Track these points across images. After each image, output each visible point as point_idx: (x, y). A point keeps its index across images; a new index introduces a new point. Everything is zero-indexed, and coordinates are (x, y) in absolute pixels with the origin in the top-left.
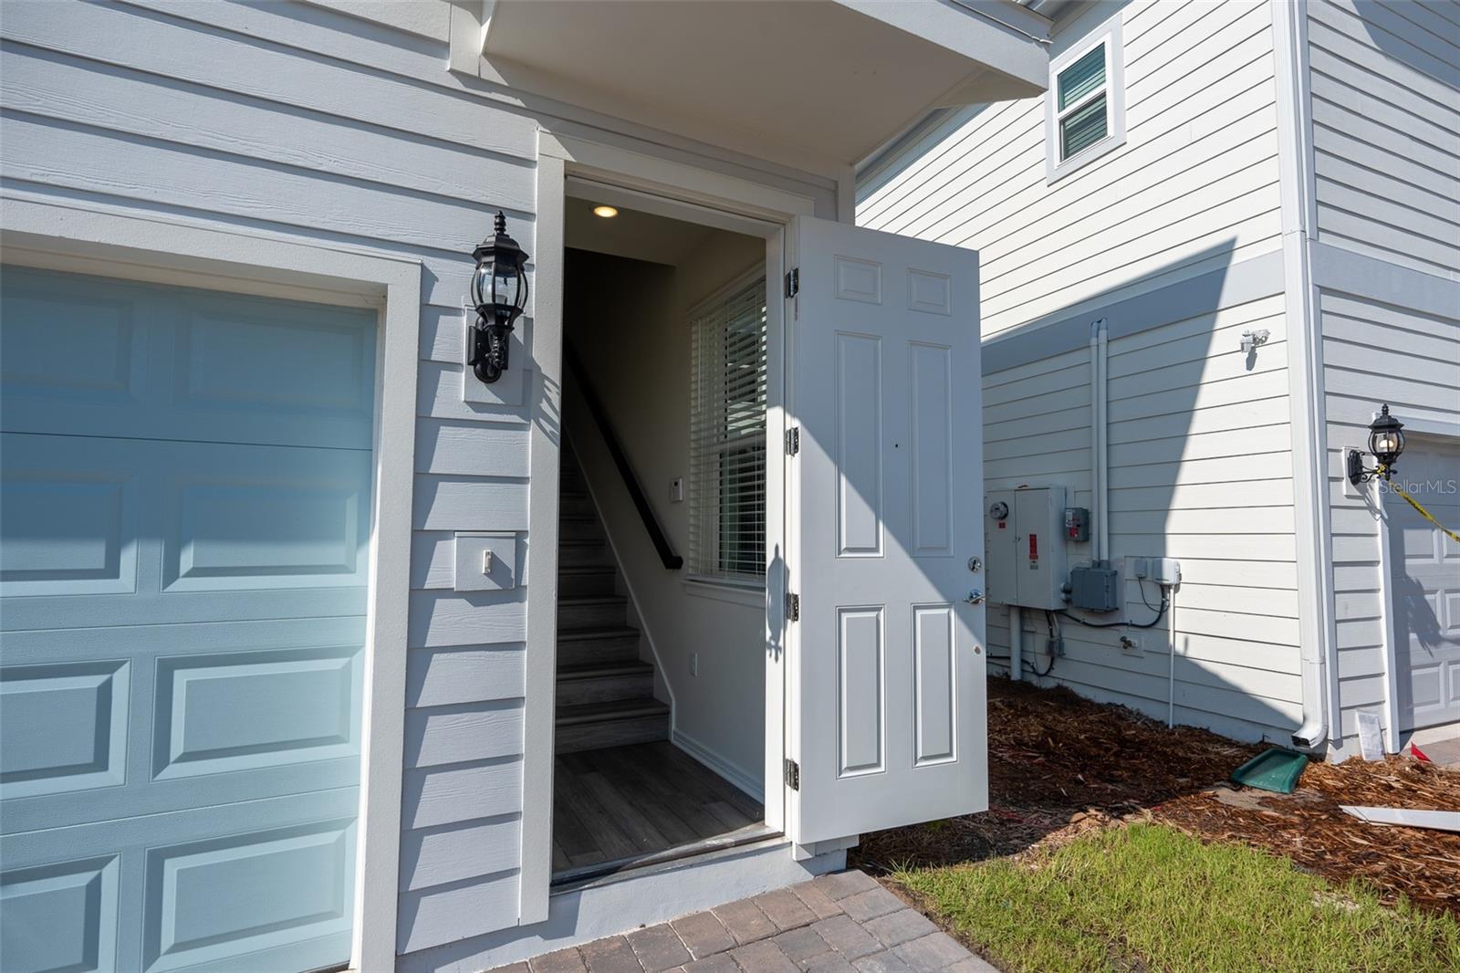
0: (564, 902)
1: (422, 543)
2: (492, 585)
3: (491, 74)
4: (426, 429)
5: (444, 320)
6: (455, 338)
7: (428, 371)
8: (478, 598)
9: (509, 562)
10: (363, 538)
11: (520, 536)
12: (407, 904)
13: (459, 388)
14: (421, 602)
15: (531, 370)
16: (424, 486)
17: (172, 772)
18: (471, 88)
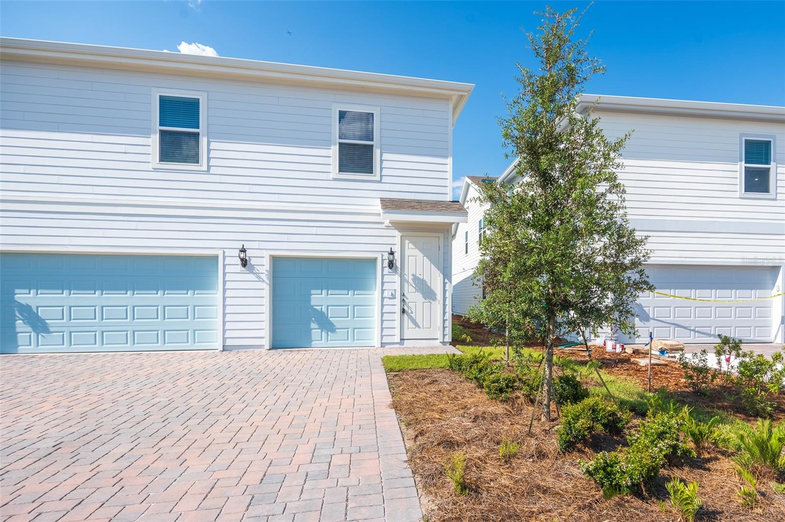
0: (402, 341)
1: (383, 291)
2: (391, 297)
3: (390, 225)
4: (383, 276)
5: (385, 261)
6: (386, 263)
7: (383, 268)
8: (390, 298)
9: (394, 294)
10: (375, 290)
11: (395, 290)
12: (382, 336)
13: (387, 270)
14: (383, 299)
15: (396, 267)
16: (383, 283)
17: (355, 319)
18: (388, 228)
